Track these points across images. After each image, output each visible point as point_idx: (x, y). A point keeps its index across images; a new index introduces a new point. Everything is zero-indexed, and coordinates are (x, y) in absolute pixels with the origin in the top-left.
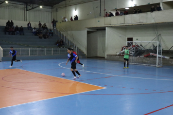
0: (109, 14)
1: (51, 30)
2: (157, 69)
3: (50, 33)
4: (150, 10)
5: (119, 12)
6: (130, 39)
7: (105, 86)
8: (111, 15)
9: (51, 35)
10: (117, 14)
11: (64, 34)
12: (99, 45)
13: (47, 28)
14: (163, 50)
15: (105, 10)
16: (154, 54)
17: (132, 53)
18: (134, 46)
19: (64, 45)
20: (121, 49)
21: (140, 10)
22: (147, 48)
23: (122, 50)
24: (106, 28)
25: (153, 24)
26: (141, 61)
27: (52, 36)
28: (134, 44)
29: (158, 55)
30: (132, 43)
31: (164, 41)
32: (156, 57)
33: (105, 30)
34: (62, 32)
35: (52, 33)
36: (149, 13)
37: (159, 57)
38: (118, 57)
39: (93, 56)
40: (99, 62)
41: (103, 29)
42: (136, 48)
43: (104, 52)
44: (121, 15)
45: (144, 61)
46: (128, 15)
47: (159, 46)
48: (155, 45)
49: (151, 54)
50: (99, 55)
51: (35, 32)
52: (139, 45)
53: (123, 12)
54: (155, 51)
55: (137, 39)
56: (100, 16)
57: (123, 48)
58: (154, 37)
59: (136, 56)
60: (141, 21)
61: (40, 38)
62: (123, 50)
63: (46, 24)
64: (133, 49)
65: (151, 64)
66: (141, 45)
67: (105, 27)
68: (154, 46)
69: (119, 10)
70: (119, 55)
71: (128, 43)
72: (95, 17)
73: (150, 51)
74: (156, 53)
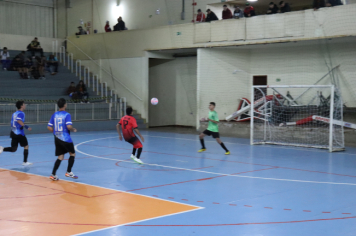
0: (206, 14)
1: (52, 56)
2: (331, 155)
3: (50, 64)
4: (312, 3)
5: (232, 11)
6: (260, 80)
7: (199, 202)
8: (212, 17)
9: (51, 68)
10: (227, 15)
11: (89, 66)
12: (180, 96)
13: (41, 50)
14: (345, 107)
15: (194, 4)
16: (322, 119)
17: (266, 115)
18: (270, 98)
19: (86, 94)
20: (237, 105)
21: (286, 5)
22: (305, 101)
23: (240, 108)
24: (199, 52)
25: (319, 40)
26: (288, 135)
27: (56, 70)
28: (270, 92)
29: (332, 121)
30: (265, 90)
31: (346, 85)
32: (327, 125)
33: (195, 55)
34: (81, 63)
35: (56, 65)
36: (309, 13)
37: (336, 126)
38: (230, 125)
39: (163, 124)
40: (180, 139)
41: (190, 54)
42: (276, 103)
43: (193, 113)
44: (238, 18)
45: (297, 135)
46: (255, 18)
47: (336, 97)
48: (325, 95)
49: (314, 117)
50: (179, 122)
51: (7, 61)
52: (284, 95)
53: (242, 10)
54: (324, 110)
55: (278, 80)
56: (183, 18)
57: (242, 102)
58: (323, 74)
59: (277, 123)
60: (289, 33)
61: (24, 76)
62: (243, 109)
63: (39, 41)
64: (268, 106)
65: (314, 143)
66: (288, 95)
67: (196, 49)
68: (321, 96)
69: (230, 4)
70: (232, 121)
71: (255, 89)
72: (170, 23)
73: (311, 110)
74: (327, 114)
